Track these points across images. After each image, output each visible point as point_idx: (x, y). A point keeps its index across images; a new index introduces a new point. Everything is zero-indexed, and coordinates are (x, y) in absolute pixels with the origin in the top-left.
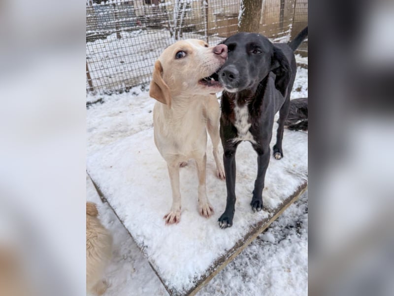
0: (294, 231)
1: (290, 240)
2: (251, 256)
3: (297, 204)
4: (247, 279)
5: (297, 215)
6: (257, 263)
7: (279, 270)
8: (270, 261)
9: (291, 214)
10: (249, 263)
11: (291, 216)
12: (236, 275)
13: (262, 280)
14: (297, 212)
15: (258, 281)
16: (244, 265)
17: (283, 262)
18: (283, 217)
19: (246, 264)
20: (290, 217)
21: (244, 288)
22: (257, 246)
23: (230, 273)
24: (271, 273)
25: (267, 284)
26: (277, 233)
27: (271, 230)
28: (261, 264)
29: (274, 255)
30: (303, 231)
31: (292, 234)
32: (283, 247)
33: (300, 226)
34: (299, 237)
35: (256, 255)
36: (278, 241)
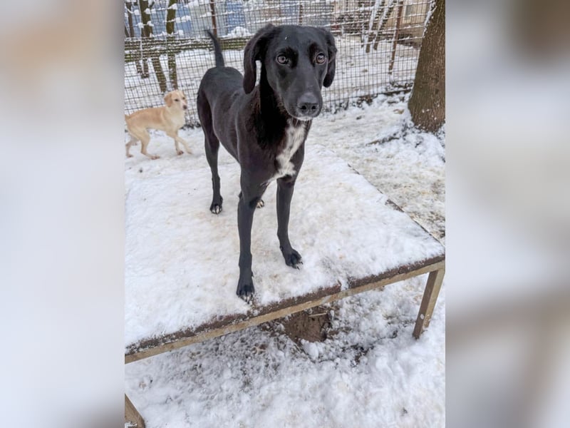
0: (351, 355)
1: (337, 364)
2: (271, 363)
3: (390, 320)
4: (247, 388)
5: (378, 335)
6: (272, 375)
7: (292, 396)
8: (289, 379)
9: (371, 331)
10: (261, 371)
11: (369, 334)
12: (237, 377)
13: (263, 398)
14: (381, 331)
15: (257, 397)
16: (255, 369)
17: (307, 389)
18: (359, 331)
19: (258, 370)
20: (366, 335)
21: (235, 396)
22: (287, 354)
23: (232, 372)
24: (278, 394)
25: (263, 405)
26: (334, 350)
27: (328, 341)
28: (275, 378)
29: (299, 374)
30: (364, 359)
31: (345, 358)
32: (320, 369)
33: (366, 352)
34: (352, 366)
35: (278, 365)
36: (322, 360)
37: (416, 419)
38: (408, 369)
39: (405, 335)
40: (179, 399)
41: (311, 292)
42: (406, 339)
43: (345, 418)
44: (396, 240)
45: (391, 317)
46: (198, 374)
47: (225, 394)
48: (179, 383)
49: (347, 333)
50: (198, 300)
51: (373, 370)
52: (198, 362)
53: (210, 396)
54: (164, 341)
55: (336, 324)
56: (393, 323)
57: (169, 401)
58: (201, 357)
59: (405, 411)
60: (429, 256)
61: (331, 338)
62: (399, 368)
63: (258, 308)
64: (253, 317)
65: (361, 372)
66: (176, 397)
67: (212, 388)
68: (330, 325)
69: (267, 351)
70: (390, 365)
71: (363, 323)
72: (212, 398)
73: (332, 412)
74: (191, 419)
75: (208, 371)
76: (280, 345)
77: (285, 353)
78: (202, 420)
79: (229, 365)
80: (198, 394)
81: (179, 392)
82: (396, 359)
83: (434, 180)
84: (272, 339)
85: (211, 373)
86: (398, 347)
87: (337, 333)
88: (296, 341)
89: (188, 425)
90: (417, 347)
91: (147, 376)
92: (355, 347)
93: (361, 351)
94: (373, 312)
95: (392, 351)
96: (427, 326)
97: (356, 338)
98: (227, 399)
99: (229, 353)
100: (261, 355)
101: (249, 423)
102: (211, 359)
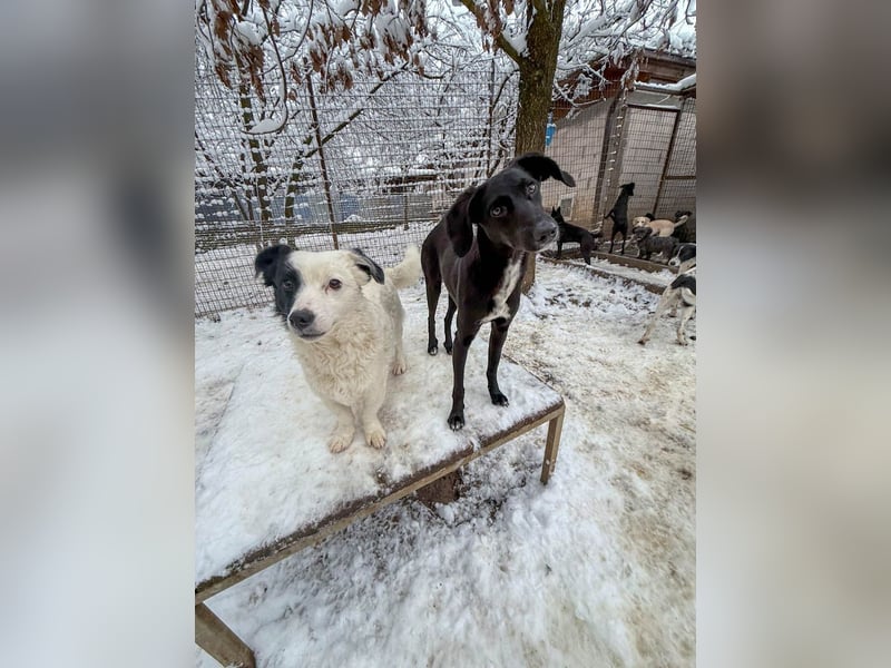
0: (486, 512)
1: (474, 525)
2: (406, 537)
3: (516, 468)
4: (382, 575)
5: (508, 485)
6: (409, 552)
7: (432, 574)
8: (427, 554)
9: (500, 482)
10: (396, 549)
11: (500, 486)
12: (370, 563)
13: (400, 583)
14: (510, 480)
15: (394, 584)
16: (389, 549)
17: (447, 561)
18: (489, 483)
19: (393, 549)
20: (497, 486)
21: (369, 587)
22: (422, 523)
23: (364, 557)
24: (416, 576)
25: (402, 594)
26: (468, 509)
27: (461, 499)
28: (412, 555)
29: (437, 545)
30: (500, 515)
31: (481, 517)
32: (457, 535)
33: (500, 506)
34: (489, 525)
35: (414, 538)
36: (458, 523)
37: (561, 576)
38: (544, 520)
39: (534, 482)
40: (301, 607)
41: (444, 458)
42: (536, 486)
43: (491, 591)
44: (517, 392)
45: (516, 464)
46: (324, 567)
47: (357, 587)
48: (301, 585)
49: (478, 488)
50: (320, 485)
51: (510, 525)
52: (323, 552)
53: (339, 594)
54: (278, 548)
55: (466, 479)
56: (519, 469)
57: (288, 613)
58: (326, 544)
59: (549, 569)
60: (549, 405)
61: (464, 496)
62: (535, 520)
63: (390, 486)
64: (385, 496)
65: (498, 531)
66: (297, 605)
67: (341, 583)
68: (461, 482)
69: (400, 523)
70: (525, 517)
71: (492, 475)
72: (341, 597)
73: (476, 586)
74: (315, 634)
75: (336, 562)
76: (414, 514)
77: (419, 522)
78: (330, 631)
79: (360, 548)
80: (324, 595)
81: (300, 598)
82: (530, 510)
83: (532, 332)
84: (405, 508)
85: (339, 564)
86: (530, 497)
87: (469, 489)
88: (429, 506)
89: (312, 643)
90: (547, 495)
91: (260, 584)
92: (488, 501)
93: (496, 505)
94: (500, 462)
95: (524, 501)
96: (553, 471)
97: (488, 491)
98: (359, 595)
99: (359, 533)
100: (395, 530)
101: (386, 621)
102: (339, 546)
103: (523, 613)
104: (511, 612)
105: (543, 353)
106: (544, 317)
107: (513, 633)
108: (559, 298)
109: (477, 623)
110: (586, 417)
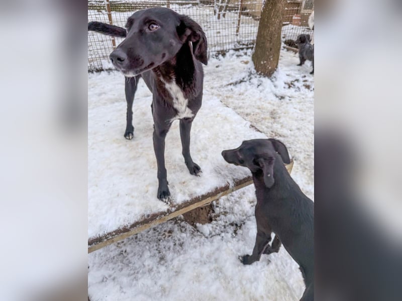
0: (231, 229)
1: (223, 237)
2: (177, 242)
4: (162, 262)
5: (246, 215)
6: (180, 250)
7: (195, 263)
8: (192, 252)
9: (241, 213)
10: (171, 249)
11: (240, 215)
12: (154, 255)
13: (175, 267)
14: (248, 212)
15: (171, 267)
16: (167, 248)
17: (205, 256)
18: (233, 213)
19: (169, 248)
20: (238, 215)
21: (155, 268)
22: (188, 235)
23: (150, 252)
24: (186, 263)
25: (176, 272)
26: (218, 228)
27: (214, 222)
28: (182, 252)
29: (198, 247)
30: (240, 232)
31: (228, 232)
32: (212, 242)
33: (240, 227)
34: (233, 237)
35: (183, 243)
36: (211, 235)
37: (276, 265)
40: (112, 277)
41: (210, 191)
45: (252, 202)
46: (124, 257)
47: (147, 268)
48: (111, 266)
49: (225, 216)
50: (128, 205)
51: (247, 238)
52: (124, 249)
53: (136, 271)
55: (217, 210)
57: (105, 280)
58: (125, 245)
61: (216, 220)
63: (175, 206)
64: (171, 213)
65: (239, 240)
66: (110, 276)
67: (137, 266)
68: (214, 212)
69: (173, 234)
71: (236, 208)
72: (138, 273)
73: (223, 269)
74: (124, 290)
75: (132, 254)
76: (182, 229)
77: (186, 234)
78: (133, 289)
80: (126, 271)
81: (111, 272)
84: (176, 225)
85: (134, 255)
87: (219, 216)
88: (193, 225)
89: (123, 294)
92: (232, 224)
93: (236, 226)
94: (242, 200)
97: (232, 218)
98: (149, 271)
99: (146, 239)
100: (170, 238)
101: (167, 285)
102: (133, 245)
103: (252, 283)
104: (244, 282)
105: (279, 126)
106: (282, 98)
107: (245, 293)
108: (296, 83)
109: (224, 287)
110: (305, 173)
